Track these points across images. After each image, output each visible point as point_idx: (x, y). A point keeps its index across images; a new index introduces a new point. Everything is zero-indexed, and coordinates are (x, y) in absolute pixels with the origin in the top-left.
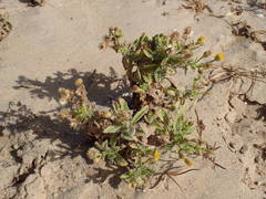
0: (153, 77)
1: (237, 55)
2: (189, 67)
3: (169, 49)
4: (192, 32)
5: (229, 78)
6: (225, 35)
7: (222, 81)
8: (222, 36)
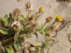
0: (13, 47)
1: (63, 12)
2: (38, 33)
3: (15, 26)
4: (32, 6)
5: (64, 26)
6: (53, 3)
7: (61, 28)
8: (52, 4)
